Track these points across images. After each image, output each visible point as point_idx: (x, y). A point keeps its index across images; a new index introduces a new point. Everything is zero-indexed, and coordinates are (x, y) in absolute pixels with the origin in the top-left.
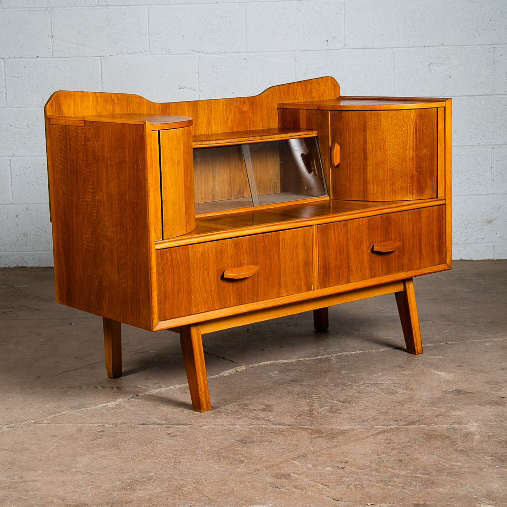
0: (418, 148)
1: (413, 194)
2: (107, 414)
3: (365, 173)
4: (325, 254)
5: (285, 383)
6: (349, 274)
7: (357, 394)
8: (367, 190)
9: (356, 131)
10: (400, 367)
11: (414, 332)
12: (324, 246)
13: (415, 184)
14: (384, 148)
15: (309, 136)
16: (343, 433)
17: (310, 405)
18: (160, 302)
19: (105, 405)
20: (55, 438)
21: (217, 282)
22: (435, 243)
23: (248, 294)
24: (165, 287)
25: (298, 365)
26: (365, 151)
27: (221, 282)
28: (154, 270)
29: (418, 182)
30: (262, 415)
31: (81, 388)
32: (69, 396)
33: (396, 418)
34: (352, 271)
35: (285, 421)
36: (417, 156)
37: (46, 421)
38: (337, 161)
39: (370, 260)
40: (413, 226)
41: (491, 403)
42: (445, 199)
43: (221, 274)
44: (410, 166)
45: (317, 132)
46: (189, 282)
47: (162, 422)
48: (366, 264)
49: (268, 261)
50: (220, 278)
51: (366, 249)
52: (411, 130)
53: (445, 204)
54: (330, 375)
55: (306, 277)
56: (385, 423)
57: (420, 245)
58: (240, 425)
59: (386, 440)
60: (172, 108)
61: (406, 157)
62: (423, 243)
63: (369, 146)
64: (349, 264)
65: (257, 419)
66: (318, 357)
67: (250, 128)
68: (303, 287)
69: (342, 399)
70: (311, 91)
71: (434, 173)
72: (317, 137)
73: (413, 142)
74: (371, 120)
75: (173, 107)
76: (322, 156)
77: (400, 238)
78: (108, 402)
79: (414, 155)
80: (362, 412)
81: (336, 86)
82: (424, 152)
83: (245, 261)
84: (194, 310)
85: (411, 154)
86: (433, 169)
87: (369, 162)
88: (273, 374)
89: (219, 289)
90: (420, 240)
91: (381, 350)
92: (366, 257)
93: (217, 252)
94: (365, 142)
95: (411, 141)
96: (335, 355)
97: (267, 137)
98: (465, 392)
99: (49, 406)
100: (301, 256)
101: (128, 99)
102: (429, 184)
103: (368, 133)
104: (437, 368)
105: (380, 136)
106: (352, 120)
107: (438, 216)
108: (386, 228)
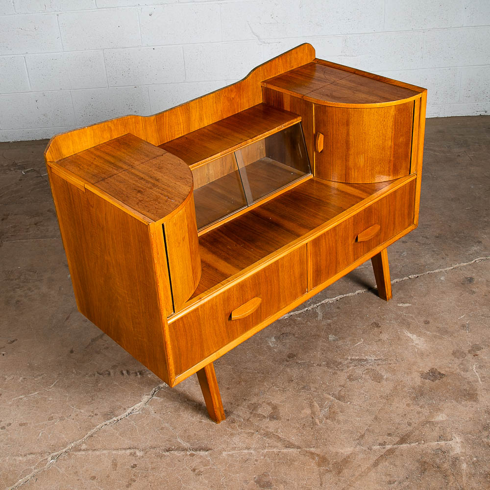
0: (395, 137)
1: (389, 175)
2: (136, 429)
3: (347, 160)
4: (317, 260)
5: (283, 361)
6: (336, 267)
7: (349, 383)
8: (348, 175)
9: (340, 125)
10: (378, 326)
11: (386, 286)
12: (316, 254)
13: (392, 167)
14: (365, 140)
15: (294, 124)
16: (346, 461)
17: (311, 406)
18: (175, 362)
19: (132, 408)
20: (95, 482)
21: (226, 323)
22: (406, 212)
23: (253, 320)
24: (179, 348)
25: (290, 325)
26: (347, 143)
27: (229, 322)
28: (169, 343)
29: (395, 166)
30: (272, 426)
31: (109, 374)
32: (100, 390)
33: (389, 429)
34: (339, 263)
35: (293, 439)
36: (395, 145)
37: (84, 447)
38: (320, 148)
39: (354, 249)
40: (389, 207)
41: (465, 396)
42: (417, 175)
43: (229, 315)
44: (389, 153)
45: (301, 118)
46: (201, 335)
47: (185, 445)
48: (351, 253)
49: (269, 287)
50: (227, 320)
51: (351, 241)
52: (390, 123)
53: (416, 179)
54: (320, 343)
55: (302, 285)
56: (381, 440)
57: (394, 219)
58: (255, 449)
59: (386, 475)
60: (166, 117)
61: (385, 147)
62: (397, 215)
63: (351, 138)
64: (337, 259)
65: (267, 434)
66: (306, 309)
67: (238, 111)
68: (299, 294)
69: (336, 393)
70: (290, 61)
71: (408, 155)
72: (301, 122)
73: (392, 133)
74: (354, 116)
75: (167, 115)
76: (306, 141)
77: (378, 221)
78: (135, 402)
79: (392, 144)
80: (357, 419)
81: (312, 50)
82: (401, 140)
83: (250, 297)
84: (206, 353)
85: (390, 143)
86: (408, 152)
87: (352, 151)
88: (271, 342)
89: (227, 328)
90: (394, 215)
91: (357, 292)
92: (351, 248)
93: (224, 301)
94: (348, 134)
95: (390, 133)
96: (320, 304)
97: (257, 137)
98: (440, 373)
99: (84, 412)
100: (297, 271)
101: (123, 121)
102: (404, 165)
103: (351, 127)
104: (408, 326)
105: (362, 130)
106: (336, 116)
107: (410, 189)
108: (368, 218)
